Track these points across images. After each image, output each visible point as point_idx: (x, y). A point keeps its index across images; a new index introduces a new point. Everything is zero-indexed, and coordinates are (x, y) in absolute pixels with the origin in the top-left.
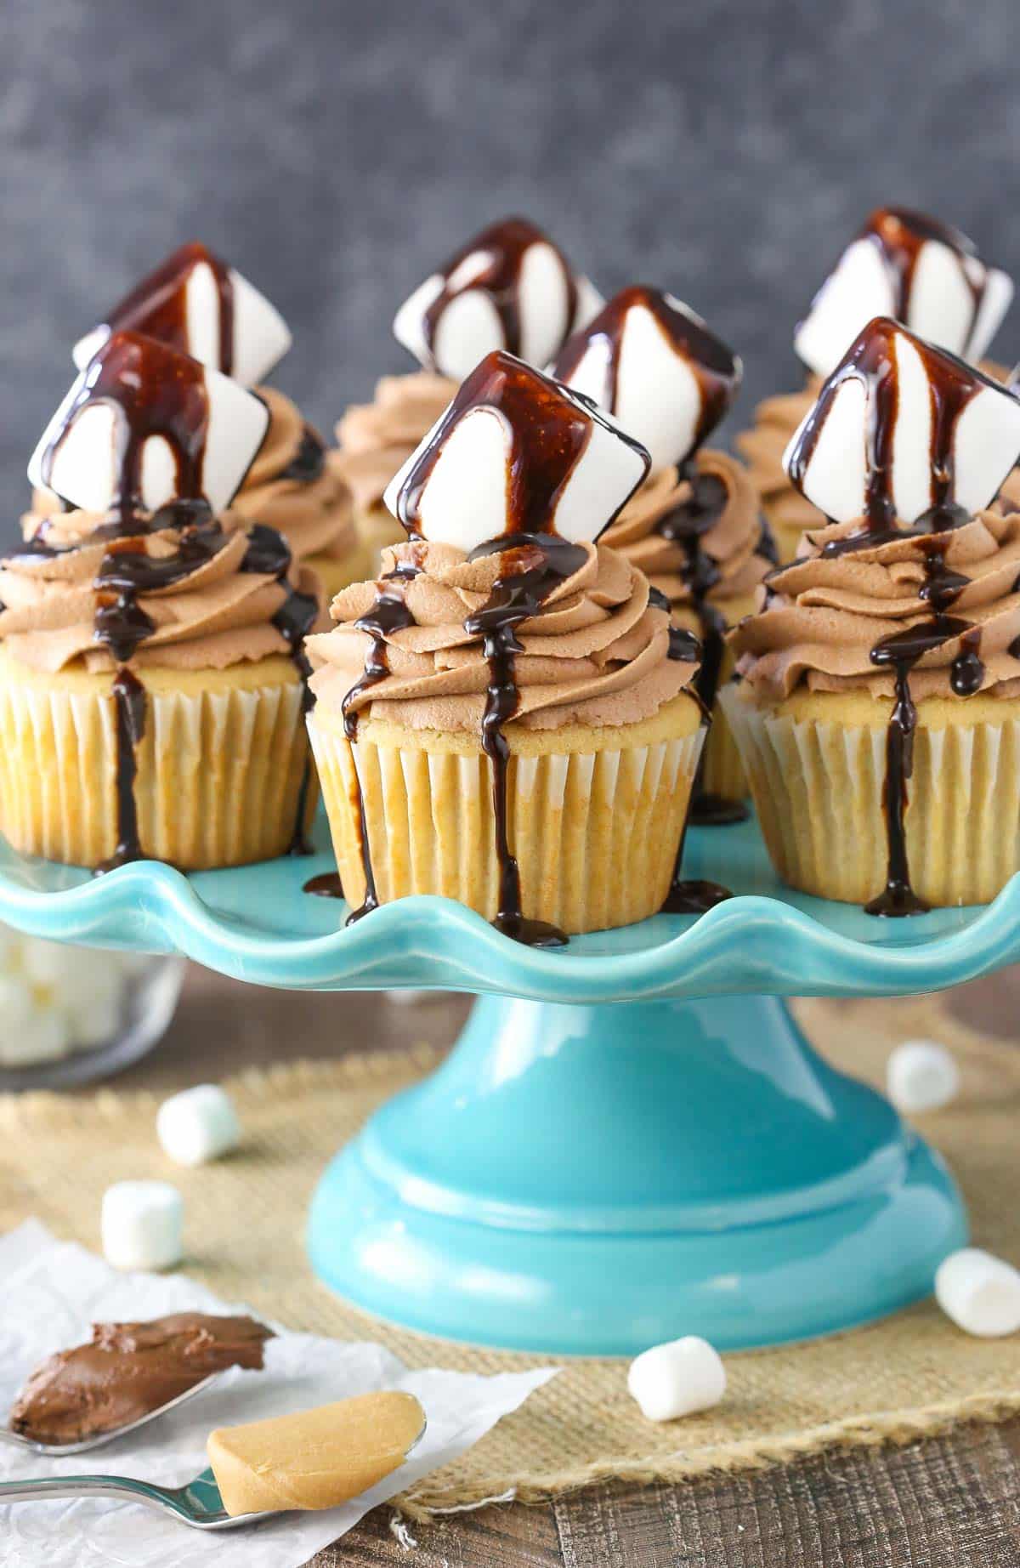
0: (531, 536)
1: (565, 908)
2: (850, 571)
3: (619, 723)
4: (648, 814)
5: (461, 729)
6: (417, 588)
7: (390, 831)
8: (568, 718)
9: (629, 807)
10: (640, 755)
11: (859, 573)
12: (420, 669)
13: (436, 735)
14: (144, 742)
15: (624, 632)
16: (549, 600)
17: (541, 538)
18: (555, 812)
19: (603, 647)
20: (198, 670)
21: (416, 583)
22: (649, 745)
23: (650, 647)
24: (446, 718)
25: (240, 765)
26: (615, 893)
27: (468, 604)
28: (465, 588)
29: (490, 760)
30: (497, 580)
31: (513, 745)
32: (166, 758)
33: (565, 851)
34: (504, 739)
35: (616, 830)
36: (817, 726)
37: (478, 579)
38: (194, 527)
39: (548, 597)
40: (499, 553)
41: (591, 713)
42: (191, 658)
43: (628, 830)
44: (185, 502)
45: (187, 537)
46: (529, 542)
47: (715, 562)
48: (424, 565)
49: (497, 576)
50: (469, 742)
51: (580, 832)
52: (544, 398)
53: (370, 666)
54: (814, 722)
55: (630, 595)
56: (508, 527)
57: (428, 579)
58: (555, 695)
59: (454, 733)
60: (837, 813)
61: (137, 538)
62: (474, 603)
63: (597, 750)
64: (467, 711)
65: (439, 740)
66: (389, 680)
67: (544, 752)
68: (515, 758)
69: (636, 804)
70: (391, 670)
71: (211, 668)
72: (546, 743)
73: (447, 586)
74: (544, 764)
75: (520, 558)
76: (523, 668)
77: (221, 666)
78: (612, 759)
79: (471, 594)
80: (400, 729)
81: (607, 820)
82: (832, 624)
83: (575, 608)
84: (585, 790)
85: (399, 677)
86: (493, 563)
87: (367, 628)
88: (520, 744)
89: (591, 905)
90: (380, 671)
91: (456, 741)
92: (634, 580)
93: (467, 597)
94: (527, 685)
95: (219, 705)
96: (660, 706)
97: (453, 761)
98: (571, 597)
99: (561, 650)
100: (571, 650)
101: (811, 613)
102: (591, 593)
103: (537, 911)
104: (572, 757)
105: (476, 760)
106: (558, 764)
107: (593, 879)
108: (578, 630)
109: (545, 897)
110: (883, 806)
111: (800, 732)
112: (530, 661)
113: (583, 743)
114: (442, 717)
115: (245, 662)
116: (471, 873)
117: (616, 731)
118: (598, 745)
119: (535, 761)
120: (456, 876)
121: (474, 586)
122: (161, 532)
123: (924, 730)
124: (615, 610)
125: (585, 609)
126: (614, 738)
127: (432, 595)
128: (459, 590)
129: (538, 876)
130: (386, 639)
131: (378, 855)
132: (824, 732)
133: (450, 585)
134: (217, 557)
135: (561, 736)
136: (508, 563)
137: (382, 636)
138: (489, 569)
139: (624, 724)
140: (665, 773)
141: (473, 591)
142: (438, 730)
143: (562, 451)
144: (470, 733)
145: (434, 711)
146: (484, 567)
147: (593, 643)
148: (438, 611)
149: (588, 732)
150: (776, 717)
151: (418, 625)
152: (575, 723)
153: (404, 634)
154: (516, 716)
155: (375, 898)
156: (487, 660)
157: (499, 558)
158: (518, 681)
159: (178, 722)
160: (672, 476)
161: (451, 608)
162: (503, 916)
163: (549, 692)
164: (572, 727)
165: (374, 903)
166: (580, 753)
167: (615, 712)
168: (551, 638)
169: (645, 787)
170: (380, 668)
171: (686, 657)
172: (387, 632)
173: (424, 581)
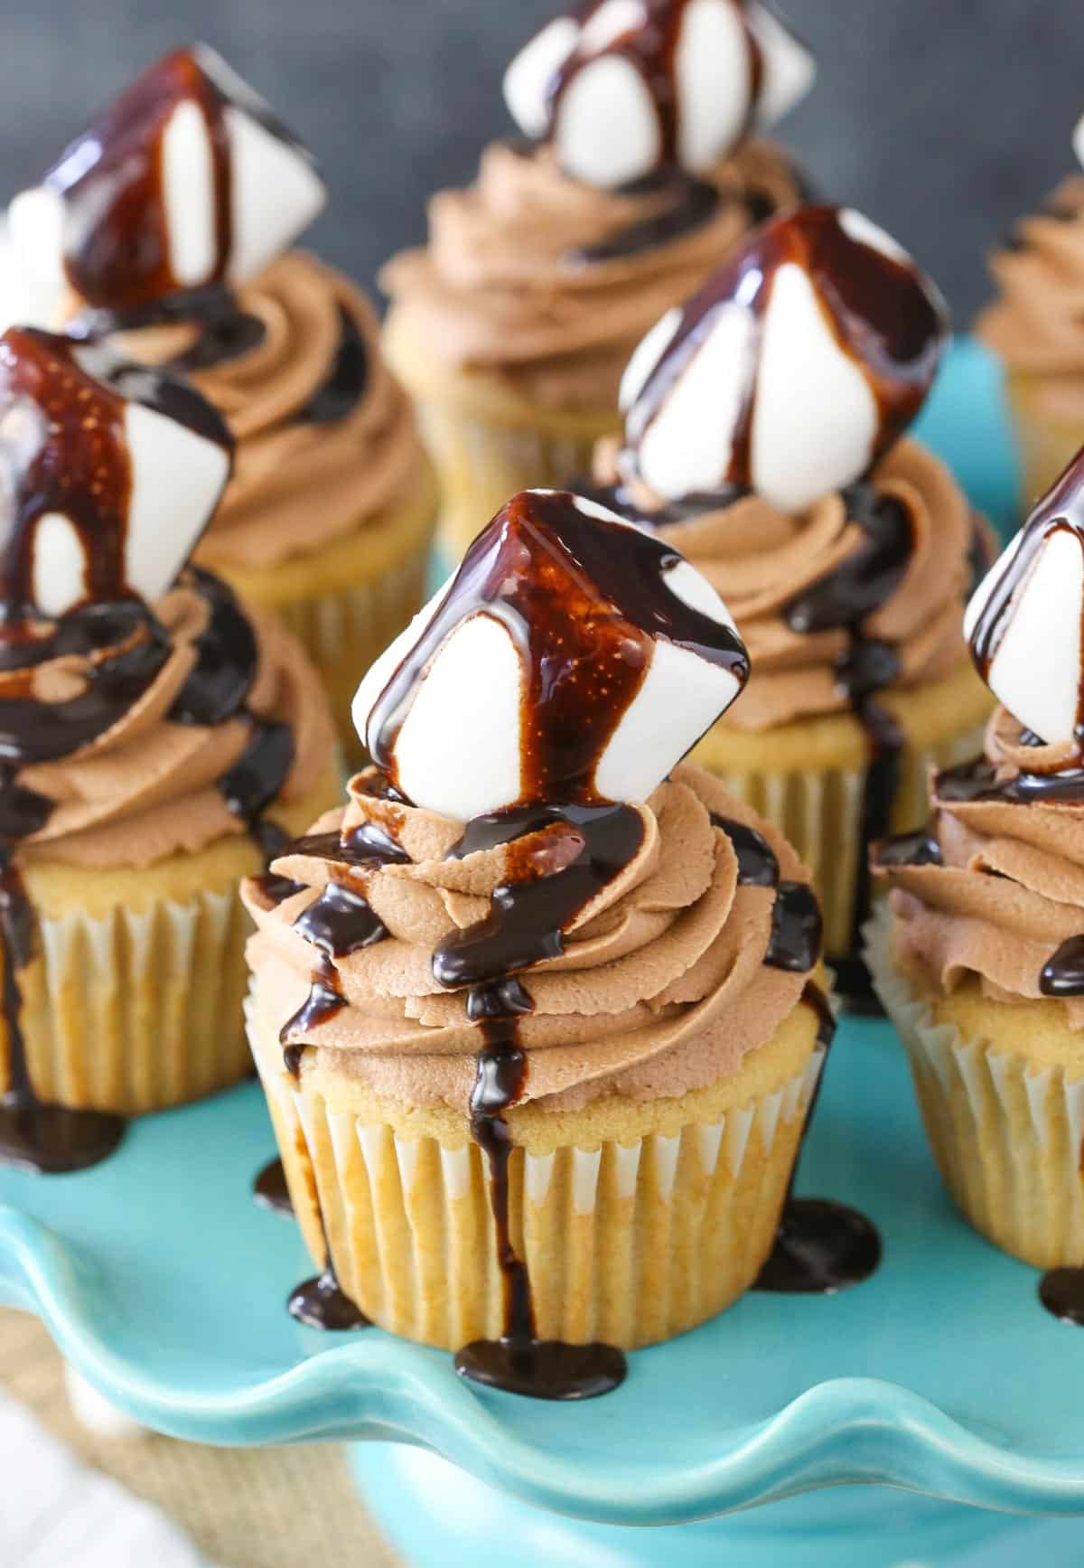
0: (556, 809)
1: (602, 1322)
2: (1048, 827)
3: (680, 1092)
4: (726, 1196)
5: (440, 1103)
6: (384, 883)
7: (350, 1209)
8: (603, 1090)
9: (698, 1193)
10: (711, 1135)
11: (1062, 830)
12: (386, 1007)
13: (405, 1110)
14: (33, 970)
15: (689, 966)
16: (575, 927)
17: (574, 813)
18: (581, 1217)
20: (109, 869)
21: (383, 874)
22: (725, 1113)
23: (729, 980)
24: (420, 1089)
25: (177, 988)
26: (680, 1293)
27: (457, 921)
28: (452, 891)
29: (485, 1156)
30: (501, 885)
31: (519, 1133)
32: (65, 990)
33: (601, 1252)
34: (504, 1122)
35: (678, 1219)
36: (988, 1054)
37: (473, 882)
38: (111, 651)
39: (574, 921)
40: (505, 844)
41: (637, 1083)
42: (98, 853)
43: (695, 1220)
44: (100, 610)
45: (99, 667)
46: (552, 819)
47: (892, 646)
48: (401, 836)
49: (500, 878)
50: (453, 1124)
51: (623, 1238)
52: (581, 609)
53: (318, 992)
54: (985, 1045)
55: (709, 884)
56: (523, 794)
57: (400, 875)
58: (578, 1075)
59: (432, 1110)
60: (1019, 1156)
61: (22, 674)
62: (467, 916)
63: (645, 1134)
64: (450, 1081)
65: (410, 1117)
66: (345, 1013)
67: (563, 1144)
68: (522, 1150)
69: (707, 1189)
70: (346, 997)
71: (128, 866)
72: (567, 1130)
73: (428, 886)
74: (564, 1162)
75: (537, 846)
76: (529, 1029)
77: (142, 862)
78: (668, 1148)
79: (463, 900)
80: (356, 1086)
81: (664, 1216)
82: (1016, 906)
83: (623, 929)
84: (626, 1184)
85: (357, 1010)
86: (492, 860)
87: (312, 937)
88: (527, 1132)
89: (641, 1313)
90: (332, 1002)
91: (433, 1120)
92: (719, 848)
93: (455, 906)
94: (539, 1049)
95: (140, 927)
96: (746, 1056)
97: (431, 1151)
98: (615, 912)
99: (591, 1003)
100: (607, 1000)
101: (988, 883)
102: (643, 904)
103: (560, 1329)
104: (607, 1149)
105: (464, 1151)
106: (586, 1164)
107: (643, 1286)
108: (622, 958)
109: (571, 1316)
110: (1081, 1168)
111: (964, 1056)
112: (544, 1021)
113: (623, 1126)
114: (414, 1084)
115: (180, 853)
116: (462, 1283)
117: (676, 1104)
118: (647, 1129)
119: (550, 1159)
120: (443, 1281)
121: (468, 887)
122: (60, 662)
124: (683, 918)
125: (635, 927)
126: (672, 1118)
127: (406, 897)
128: (445, 894)
129: (560, 1289)
130: (335, 963)
131: (336, 1228)
132: (998, 1064)
133: (433, 884)
134: (137, 711)
135: (590, 1119)
136: (518, 860)
137: (331, 958)
138: (489, 869)
139: (689, 1091)
140: (755, 1133)
141: (467, 895)
142: (408, 1102)
143: (604, 691)
144: (456, 1111)
145: (404, 1072)
146: (481, 866)
147: (641, 987)
148: (413, 923)
149: (631, 1111)
150: (934, 1021)
151: (387, 935)
152: (612, 1095)
153: (363, 956)
154: (519, 1103)
155: (335, 1279)
156: (477, 1022)
157: (505, 853)
158: (526, 1046)
159: (80, 942)
160: (833, 514)
161: (433, 923)
162: (509, 1344)
163: (570, 1065)
164: (608, 1102)
165: (334, 1286)
166: (619, 1142)
167: (676, 1078)
168: (579, 977)
169: (723, 1160)
170: (330, 997)
171: (795, 962)
172: (341, 952)
173: (395, 876)
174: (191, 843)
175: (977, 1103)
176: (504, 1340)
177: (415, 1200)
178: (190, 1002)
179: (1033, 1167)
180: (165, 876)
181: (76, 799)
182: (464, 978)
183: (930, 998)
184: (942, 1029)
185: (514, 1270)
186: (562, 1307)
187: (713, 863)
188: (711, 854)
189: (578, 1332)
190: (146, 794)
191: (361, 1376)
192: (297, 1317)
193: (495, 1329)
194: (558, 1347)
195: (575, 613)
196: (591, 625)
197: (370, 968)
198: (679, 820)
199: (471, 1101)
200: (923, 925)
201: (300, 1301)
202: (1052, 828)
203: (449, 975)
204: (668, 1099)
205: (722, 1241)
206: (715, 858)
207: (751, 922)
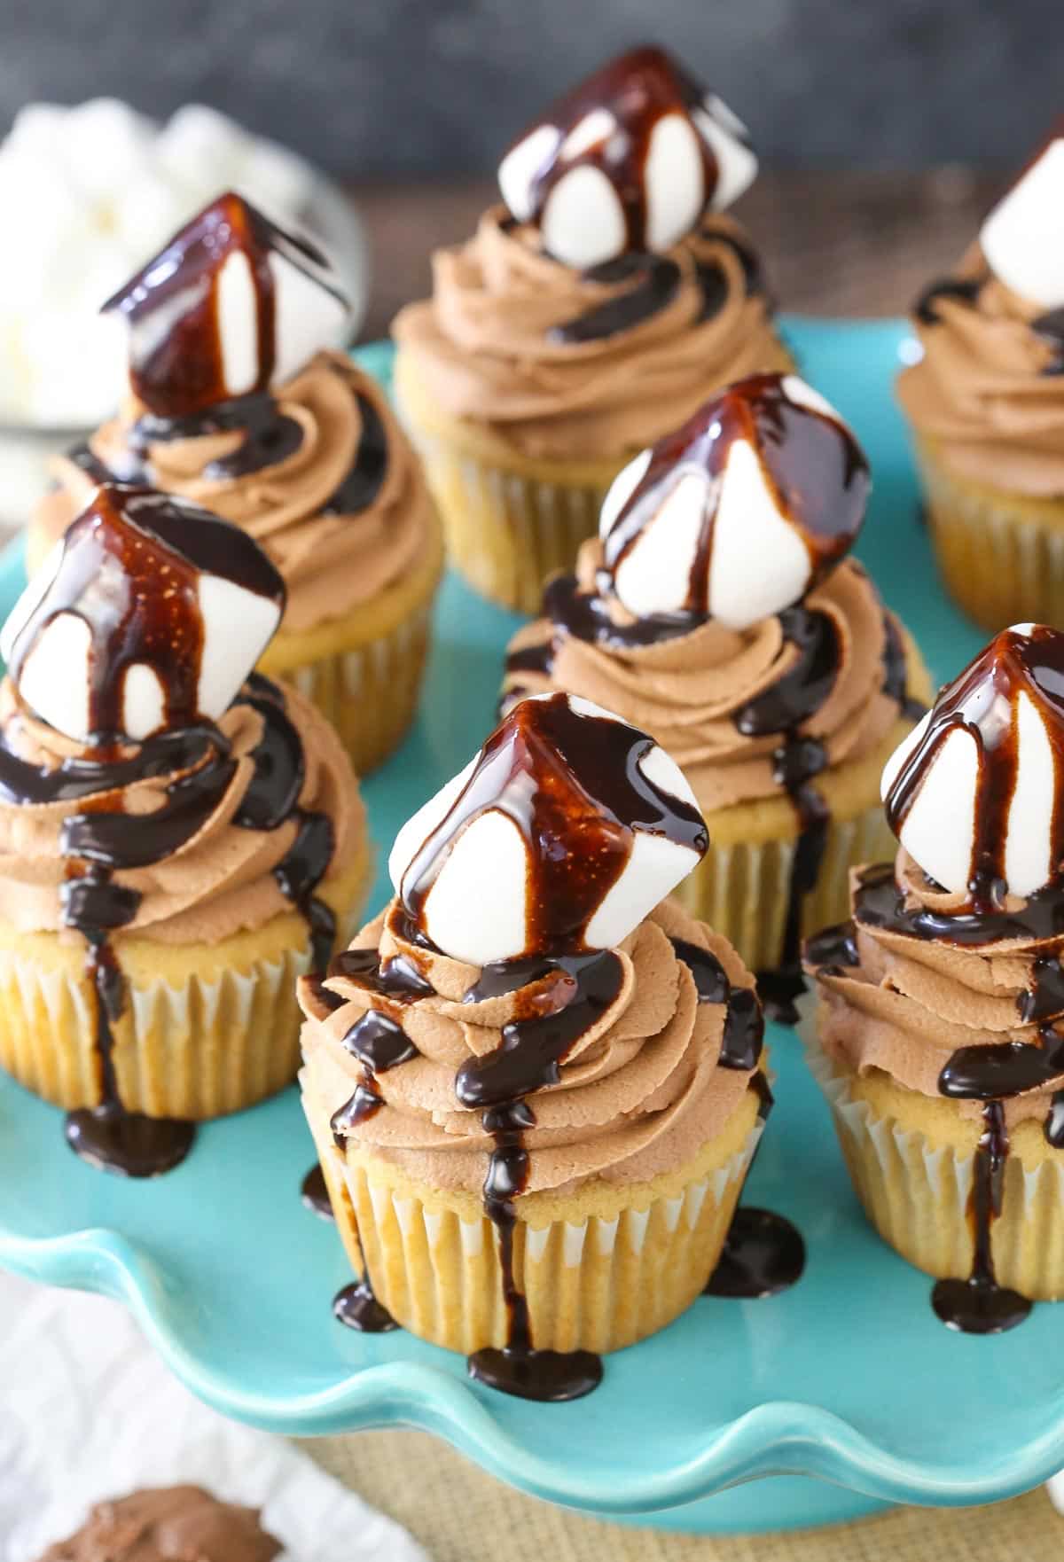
0: (553, 961)
1: (584, 1335)
2: (945, 959)
3: (650, 1177)
4: (685, 1241)
5: (460, 1187)
6: (417, 1015)
7: (385, 1248)
8: (589, 1177)
9: (662, 1244)
10: (674, 1207)
12: (417, 1115)
13: (432, 1190)
14: (123, 1022)
15: (658, 1086)
16: (568, 1059)
17: (570, 965)
18: (570, 1268)
19: (632, 1108)
20: (185, 946)
21: (415, 1008)
22: (685, 1188)
23: (690, 1093)
24: (444, 1175)
25: (239, 1031)
26: (646, 1310)
27: (473, 1050)
28: (470, 1024)
29: (495, 1228)
30: (510, 1024)
31: (522, 1212)
32: (149, 1036)
36: (894, 1129)
37: (486, 1018)
38: (185, 771)
39: (568, 1055)
40: (513, 992)
42: (177, 934)
43: (660, 1261)
44: (176, 735)
45: (176, 784)
46: (550, 969)
47: (821, 741)
48: (429, 974)
49: (509, 1018)
50: (470, 1203)
51: (602, 1281)
52: (576, 813)
53: (360, 1094)
54: (892, 1122)
55: (674, 1012)
56: (527, 948)
57: (429, 1011)
58: (570, 1172)
59: (453, 1192)
60: (917, 1197)
61: (115, 791)
62: (482, 1046)
63: (622, 1210)
64: (468, 1171)
65: (436, 1196)
66: (383, 1113)
67: (557, 1220)
68: (525, 1223)
69: (669, 1240)
70: (384, 1100)
71: (202, 943)
72: (560, 1209)
73: (451, 1020)
74: (557, 1231)
75: (538, 991)
76: (531, 1138)
77: (212, 940)
78: (640, 1220)
79: (478, 1033)
80: (392, 1167)
81: (635, 1265)
82: (919, 1020)
83: (606, 1059)
84: (606, 1243)
85: (393, 1109)
86: (503, 1004)
87: (356, 1052)
88: (530, 1210)
89: (615, 1328)
90: (372, 1103)
91: (454, 1199)
92: (682, 980)
93: (473, 1038)
94: (538, 1150)
95: (210, 994)
96: (702, 1145)
97: (452, 1222)
98: (602, 1043)
99: (581, 1117)
100: (592, 1114)
101: (895, 1000)
102: (621, 1037)
103: (552, 1343)
104: (591, 1223)
105: (479, 1225)
106: (574, 1235)
107: (618, 1310)
108: (605, 1078)
110: (967, 1215)
111: (875, 1128)
112: (544, 1132)
113: (605, 1206)
114: (439, 1172)
115: (242, 931)
117: (646, 1186)
118: (623, 1206)
119: (546, 1231)
120: (459, 1305)
121: (483, 1022)
122: (144, 783)
123: (1018, 1162)
124: (652, 1045)
125: (617, 1054)
126: (644, 1196)
127: (434, 1028)
128: (465, 1027)
129: (552, 1316)
130: (377, 1077)
131: (373, 1255)
132: (902, 1137)
133: (455, 1019)
134: (208, 825)
135: (578, 1199)
136: (524, 1003)
137: (374, 1074)
138: (500, 1011)
139: (656, 1175)
140: (709, 1196)
141: (482, 1027)
142: (434, 1185)
143: (593, 876)
144: (471, 1193)
145: (431, 1163)
146: (494, 1009)
147: (621, 1103)
148: (440, 1048)
149: (612, 1193)
150: (851, 1100)
151: (416, 1053)
152: (597, 1180)
153: (399, 1072)
154: (523, 1194)
155: (369, 1289)
156: (490, 1134)
157: (513, 999)
158: (528, 1148)
159: (162, 1003)
160: (774, 634)
161: (455, 1049)
162: (510, 1355)
163: (564, 1165)
164: (593, 1185)
165: (369, 1296)
166: (601, 1217)
167: (647, 1167)
168: (571, 1095)
169: (683, 1217)
170: (370, 1098)
171: (741, 1061)
172: (382, 1069)
173: (425, 1011)
174: (250, 924)
175: (885, 1161)
176: (507, 1351)
177: (438, 1252)
178: (249, 1040)
179: (929, 1205)
180: (231, 949)
181: (159, 891)
182: (481, 1101)
183: (848, 1077)
184: (860, 1104)
185: (516, 1301)
186: (553, 1326)
187: (678, 992)
188: (676, 984)
189: (566, 1343)
190: (216, 890)
191: (396, 1392)
192: (339, 1318)
193: (500, 1340)
194: (549, 1355)
195: (570, 816)
196: (583, 826)
197: (404, 1083)
198: (650, 954)
199: (484, 1186)
200: (843, 1018)
201: (344, 1302)
202: (948, 960)
203: (469, 1097)
204: (640, 1183)
205: (680, 1272)
206: (678, 987)
207: (707, 1039)
